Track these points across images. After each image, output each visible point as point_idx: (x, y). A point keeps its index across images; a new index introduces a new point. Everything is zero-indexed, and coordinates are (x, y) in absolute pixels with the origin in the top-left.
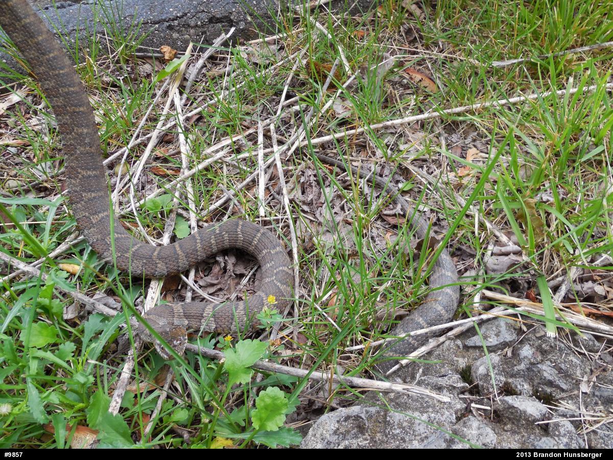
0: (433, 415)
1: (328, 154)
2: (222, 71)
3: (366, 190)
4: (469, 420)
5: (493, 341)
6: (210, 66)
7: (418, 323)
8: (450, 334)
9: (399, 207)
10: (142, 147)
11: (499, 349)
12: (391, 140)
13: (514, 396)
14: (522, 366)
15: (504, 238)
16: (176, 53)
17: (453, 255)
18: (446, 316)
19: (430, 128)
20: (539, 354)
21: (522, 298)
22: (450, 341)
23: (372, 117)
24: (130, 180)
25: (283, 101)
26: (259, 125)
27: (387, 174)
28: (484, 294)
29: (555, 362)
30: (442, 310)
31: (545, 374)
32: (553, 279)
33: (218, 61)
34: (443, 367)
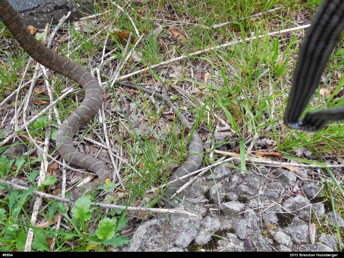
0: (191, 218)
1: (132, 83)
2: (66, 38)
3: (154, 101)
4: (207, 218)
5: (219, 176)
6: (59, 35)
7: (184, 171)
8: (199, 174)
9: (171, 109)
10: (25, 89)
11: (223, 179)
12: (164, 72)
13: (229, 202)
14: (233, 186)
15: (223, 122)
16: (37, 30)
17: (199, 133)
18: (197, 165)
19: (185, 63)
20: (241, 178)
21: (233, 152)
22: (200, 178)
23: (153, 61)
24: (22, 110)
25: (104, 55)
26: (91, 72)
27: (164, 92)
28: (215, 152)
29: (248, 182)
30: (195, 163)
31: (243, 189)
32: (247, 140)
33: (63, 32)
34: (197, 192)
